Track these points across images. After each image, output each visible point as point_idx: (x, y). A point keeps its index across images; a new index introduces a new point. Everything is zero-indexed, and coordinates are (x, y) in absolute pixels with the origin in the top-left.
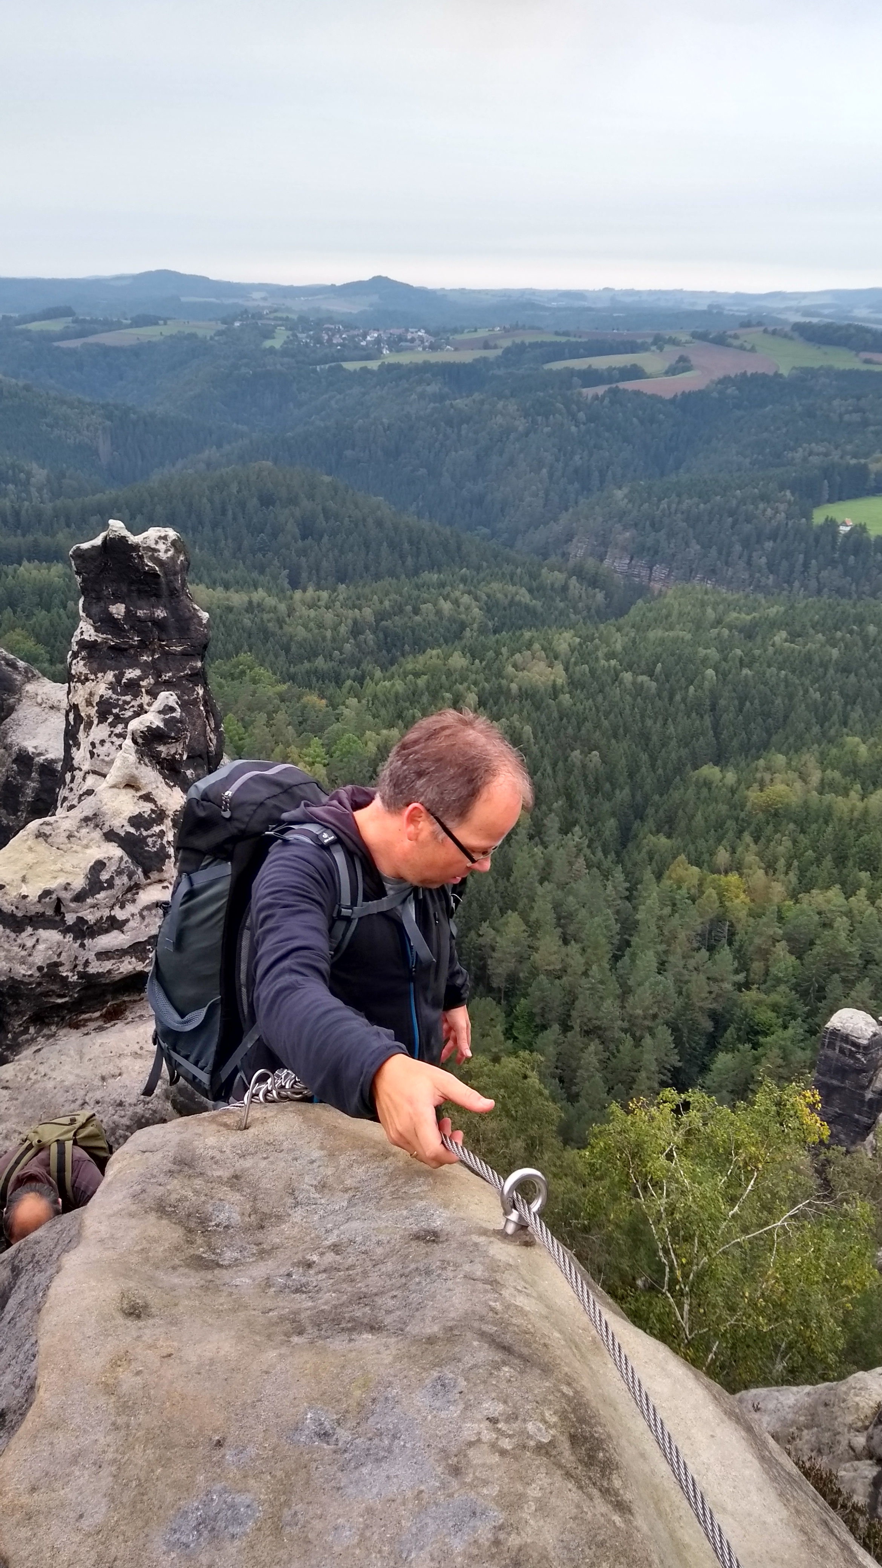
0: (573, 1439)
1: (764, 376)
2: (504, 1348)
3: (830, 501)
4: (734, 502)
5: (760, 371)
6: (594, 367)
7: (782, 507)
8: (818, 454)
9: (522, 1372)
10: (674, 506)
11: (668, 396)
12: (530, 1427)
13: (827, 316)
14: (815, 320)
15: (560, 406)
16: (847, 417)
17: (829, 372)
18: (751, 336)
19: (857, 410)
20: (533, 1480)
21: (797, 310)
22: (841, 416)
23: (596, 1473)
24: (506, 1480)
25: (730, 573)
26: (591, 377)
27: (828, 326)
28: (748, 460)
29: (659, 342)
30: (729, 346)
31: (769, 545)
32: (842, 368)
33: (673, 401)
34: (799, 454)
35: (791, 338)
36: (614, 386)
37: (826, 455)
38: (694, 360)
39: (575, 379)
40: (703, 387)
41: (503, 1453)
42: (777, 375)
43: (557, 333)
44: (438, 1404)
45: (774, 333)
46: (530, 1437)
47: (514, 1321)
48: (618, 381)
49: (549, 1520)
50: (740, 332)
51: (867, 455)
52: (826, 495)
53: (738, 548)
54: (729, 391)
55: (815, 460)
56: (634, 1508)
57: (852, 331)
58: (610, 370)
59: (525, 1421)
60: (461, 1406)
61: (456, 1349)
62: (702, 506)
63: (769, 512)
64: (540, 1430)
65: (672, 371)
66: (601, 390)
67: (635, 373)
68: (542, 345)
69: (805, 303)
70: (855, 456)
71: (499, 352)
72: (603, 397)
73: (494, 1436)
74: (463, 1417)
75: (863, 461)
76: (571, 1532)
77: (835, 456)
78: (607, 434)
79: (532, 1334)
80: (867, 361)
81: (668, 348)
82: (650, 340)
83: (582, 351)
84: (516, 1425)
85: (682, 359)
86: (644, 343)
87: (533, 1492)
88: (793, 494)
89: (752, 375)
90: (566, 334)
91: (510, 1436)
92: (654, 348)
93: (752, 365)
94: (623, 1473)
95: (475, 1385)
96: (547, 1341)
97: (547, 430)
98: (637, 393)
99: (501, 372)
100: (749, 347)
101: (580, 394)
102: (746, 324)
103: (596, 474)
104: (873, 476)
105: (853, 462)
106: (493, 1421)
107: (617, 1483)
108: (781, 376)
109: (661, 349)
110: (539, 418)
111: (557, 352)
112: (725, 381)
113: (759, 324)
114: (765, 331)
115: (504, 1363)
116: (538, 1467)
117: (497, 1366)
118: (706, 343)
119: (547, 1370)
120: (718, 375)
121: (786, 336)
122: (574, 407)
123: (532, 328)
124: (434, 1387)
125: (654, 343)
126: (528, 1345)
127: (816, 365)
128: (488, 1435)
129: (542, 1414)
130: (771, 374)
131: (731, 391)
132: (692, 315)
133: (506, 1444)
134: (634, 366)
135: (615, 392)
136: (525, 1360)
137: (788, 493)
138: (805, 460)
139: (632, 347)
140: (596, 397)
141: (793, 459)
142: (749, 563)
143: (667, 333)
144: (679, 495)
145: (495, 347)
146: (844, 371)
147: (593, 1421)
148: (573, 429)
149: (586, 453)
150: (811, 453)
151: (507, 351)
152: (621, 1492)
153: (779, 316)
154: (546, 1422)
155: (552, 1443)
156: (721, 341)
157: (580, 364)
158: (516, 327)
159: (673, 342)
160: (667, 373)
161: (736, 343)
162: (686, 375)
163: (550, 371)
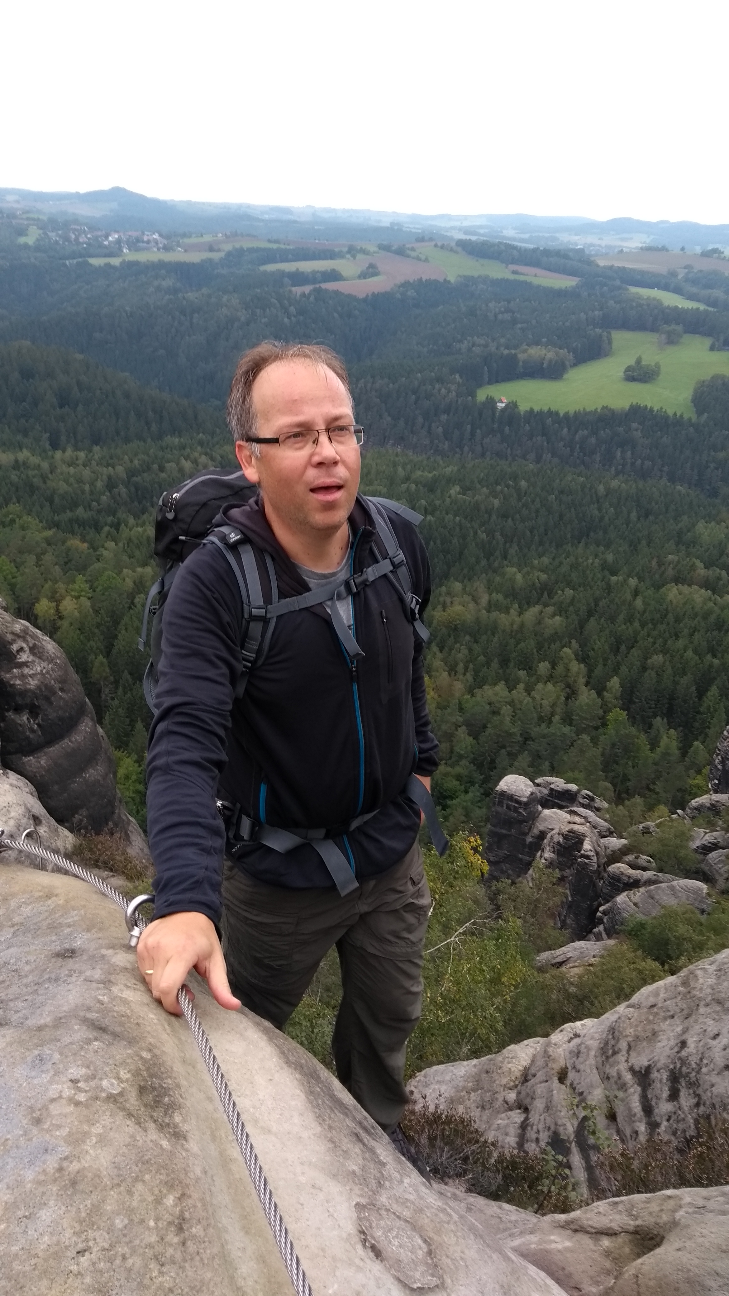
0: (142, 1090)
1: (436, 281)
2: (101, 1029)
3: (490, 383)
4: (416, 383)
5: (433, 278)
6: (300, 270)
7: (453, 387)
8: (479, 346)
9: (110, 1044)
10: (369, 385)
11: (362, 296)
12: (105, 1083)
13: (483, 235)
14: (474, 238)
15: (274, 301)
16: (500, 317)
17: (485, 280)
18: (425, 249)
19: (508, 310)
20: (98, 1122)
21: (460, 229)
22: (496, 315)
23: (158, 1114)
24: (76, 1123)
25: (415, 440)
26: (299, 278)
27: (484, 243)
28: (425, 350)
30: (408, 256)
31: (444, 417)
32: (495, 277)
33: (365, 300)
34: (464, 346)
35: (456, 252)
36: (317, 286)
37: (486, 346)
38: (381, 267)
39: (286, 280)
40: (388, 289)
41: (78, 1104)
42: (446, 281)
43: (269, 241)
44: (33, 1074)
45: (442, 247)
46: (103, 1090)
47: (116, 1008)
48: (320, 282)
49: (105, 1149)
50: (416, 245)
51: (516, 347)
52: (486, 379)
53: (420, 420)
54: (409, 293)
55: (477, 350)
56: (190, 1135)
57: (503, 247)
58: (315, 272)
59: (101, 1079)
60: (52, 1073)
61: (58, 1033)
62: (391, 385)
63: (443, 391)
64: (112, 1085)
65: (364, 275)
66: (307, 289)
67: (334, 276)
68: (258, 250)
69: (466, 224)
70: (507, 348)
71: (222, 254)
72: (310, 294)
73: (73, 1092)
74: (51, 1082)
75: (513, 352)
76: (123, 1155)
77: (493, 348)
78: (313, 325)
79: (128, 1017)
80: (514, 272)
81: (360, 256)
82: (345, 249)
83: (290, 256)
84: (93, 1084)
85: (371, 266)
86: (340, 252)
87: (97, 1129)
88: (461, 377)
89: (426, 280)
90: (276, 242)
91: (86, 1091)
92: (348, 256)
93: (426, 273)
94: (184, 1111)
95: (67, 1057)
96: (140, 1021)
97: (264, 320)
98: (337, 293)
99: (224, 271)
100: (423, 257)
101: (290, 291)
102: (421, 239)
104: (521, 364)
105: (506, 352)
106: (74, 1081)
107: (177, 1118)
108: (449, 282)
109: (354, 257)
110: (258, 311)
111: (270, 256)
112: (406, 285)
113: (431, 240)
114: (436, 246)
115: (96, 1039)
116: (104, 1112)
117: (88, 1042)
118: (389, 254)
119: (132, 1042)
120: (400, 280)
121: (452, 250)
122: (286, 302)
123: (249, 236)
124: (34, 1061)
125: (349, 252)
126: (122, 1024)
127: (476, 274)
128: (67, 1092)
129: (118, 1074)
130: (441, 280)
131: (411, 293)
132: (378, 230)
133: (82, 1097)
134: (333, 271)
135: (318, 291)
136: (115, 1035)
137: (457, 376)
138: (469, 350)
139: (330, 255)
140: (303, 295)
141: (460, 349)
142: (429, 432)
143: (359, 244)
144: (373, 377)
145: (219, 250)
146: (497, 279)
147: (164, 1076)
148: (286, 320)
150: (473, 345)
151: (229, 254)
152: (181, 1125)
153: (445, 234)
154: (119, 1079)
155: (121, 1094)
156: (401, 252)
157: (289, 267)
158: (235, 234)
159: (364, 252)
160: (359, 277)
161: (413, 254)
162: (375, 279)
163: (265, 272)
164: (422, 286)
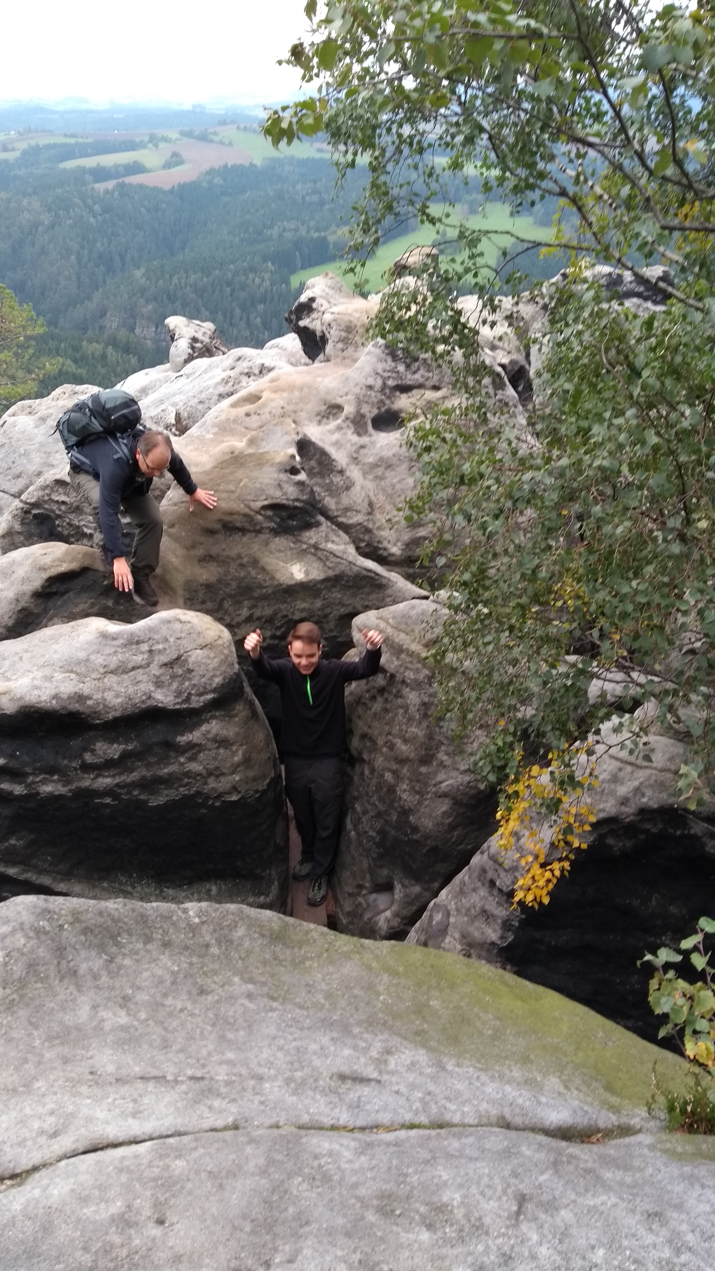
1: (242, 166)
3: (303, 267)
4: (230, 275)
5: (238, 162)
6: (102, 164)
7: (267, 276)
8: (290, 230)
10: (183, 281)
11: (168, 187)
15: (77, 200)
16: (308, 199)
17: (290, 160)
18: (228, 133)
19: (315, 192)
22: (303, 198)
25: (235, 332)
26: (101, 174)
28: (237, 239)
29: (154, 140)
30: (212, 141)
31: (261, 307)
32: (299, 157)
33: (172, 191)
34: (275, 231)
36: (121, 180)
37: (296, 230)
38: (185, 154)
39: (88, 177)
40: (194, 178)
42: (252, 165)
43: (66, 135)
45: (245, 130)
48: (124, 176)
50: (219, 129)
51: (326, 229)
52: (299, 262)
53: (238, 312)
54: (215, 181)
55: (288, 235)
58: (116, 166)
62: (205, 279)
63: (257, 281)
65: (168, 165)
66: (110, 185)
67: (137, 168)
68: (55, 146)
70: (318, 230)
71: (18, 154)
72: (113, 191)
75: (323, 234)
77: (303, 232)
78: (121, 223)
80: (319, 151)
81: (162, 145)
82: (146, 139)
83: (89, 151)
85: (175, 155)
86: (142, 142)
88: (273, 264)
89: (232, 166)
90: (73, 136)
92: (150, 145)
93: (232, 158)
97: (69, 222)
98: (141, 186)
99: (22, 172)
100: (227, 142)
101: (93, 189)
102: (223, 122)
103: (117, 257)
104: (331, 246)
105: (316, 235)
108: (255, 166)
109: (156, 146)
110: (61, 212)
111: (69, 152)
112: (211, 172)
113: (233, 122)
114: (239, 127)
118: (192, 140)
120: (206, 167)
121: (254, 132)
122: (89, 200)
123: (44, 131)
125: (151, 141)
127: (280, 155)
130: (247, 164)
131: (217, 180)
132: (180, 115)
134: (136, 162)
135: (121, 186)
137: (270, 264)
138: (280, 235)
139: (131, 146)
140: (107, 192)
141: (271, 236)
142: (248, 323)
143: (161, 132)
144: (186, 272)
145: (14, 150)
148: (92, 220)
149: (105, 240)
150: (284, 230)
151: (25, 153)
156: (204, 138)
157: (90, 162)
158: (29, 130)
159: (165, 139)
160: (164, 167)
161: (216, 139)
162: (180, 168)
163: (65, 170)
164: (226, 171)
